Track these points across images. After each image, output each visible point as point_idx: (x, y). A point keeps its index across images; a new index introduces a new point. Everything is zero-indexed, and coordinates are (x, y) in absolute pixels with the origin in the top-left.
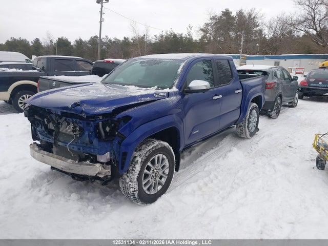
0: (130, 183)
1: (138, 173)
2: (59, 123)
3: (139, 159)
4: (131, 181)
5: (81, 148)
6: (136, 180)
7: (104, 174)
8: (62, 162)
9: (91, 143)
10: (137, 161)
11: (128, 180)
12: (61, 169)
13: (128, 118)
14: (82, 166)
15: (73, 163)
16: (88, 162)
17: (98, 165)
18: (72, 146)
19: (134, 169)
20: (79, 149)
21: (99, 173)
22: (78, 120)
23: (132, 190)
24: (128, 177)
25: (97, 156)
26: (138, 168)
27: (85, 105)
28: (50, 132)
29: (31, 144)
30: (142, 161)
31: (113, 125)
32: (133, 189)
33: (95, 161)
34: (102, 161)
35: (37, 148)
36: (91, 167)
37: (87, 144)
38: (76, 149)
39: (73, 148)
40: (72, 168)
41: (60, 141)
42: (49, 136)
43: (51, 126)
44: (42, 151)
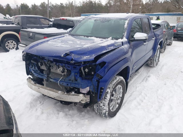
0: (103, 107)
1: (109, 100)
2: (50, 66)
3: (109, 91)
4: (104, 106)
5: (69, 84)
6: (107, 105)
7: (85, 100)
8: (55, 93)
9: (76, 80)
10: (108, 92)
11: (102, 105)
12: (54, 98)
13: (104, 63)
14: (70, 96)
15: (63, 94)
16: (73, 93)
17: (81, 95)
18: (61, 83)
19: (106, 97)
20: (68, 85)
21: (82, 101)
22: (67, 65)
23: (104, 111)
24: (101, 102)
25: (80, 89)
26: (108, 96)
27: (73, 55)
28: (42, 71)
29: (28, 79)
30: (111, 92)
31: (91, 68)
32: (105, 111)
33: (78, 92)
34: (84, 92)
35: (32, 82)
36: (77, 96)
37: (72, 81)
38: (65, 84)
39: (63, 83)
40: (62, 97)
41: (51, 78)
42: (41, 74)
43: (43, 67)
44: (37, 84)
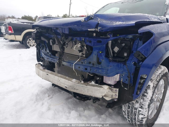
0: (140, 109)
1: (150, 99)
2: (64, 44)
3: (151, 84)
4: (141, 107)
5: (89, 69)
6: (147, 107)
7: (110, 96)
8: (67, 81)
9: (99, 63)
10: (149, 86)
11: (137, 106)
12: (65, 88)
14: (88, 87)
15: (78, 83)
16: (93, 83)
17: (106, 87)
18: (77, 67)
19: (146, 94)
20: (86, 69)
21: (105, 96)
22: (87, 38)
23: (141, 116)
24: (137, 102)
25: (104, 77)
26: (150, 92)
28: (54, 53)
30: (154, 86)
32: (143, 116)
33: (101, 82)
34: (109, 83)
35: (41, 68)
36: (98, 88)
37: (93, 64)
38: (82, 68)
39: (79, 67)
40: (77, 88)
41: (64, 61)
42: (53, 56)
43: (56, 48)
44: (46, 70)
